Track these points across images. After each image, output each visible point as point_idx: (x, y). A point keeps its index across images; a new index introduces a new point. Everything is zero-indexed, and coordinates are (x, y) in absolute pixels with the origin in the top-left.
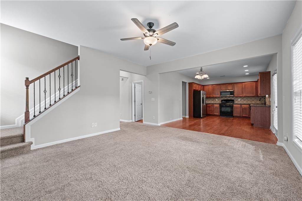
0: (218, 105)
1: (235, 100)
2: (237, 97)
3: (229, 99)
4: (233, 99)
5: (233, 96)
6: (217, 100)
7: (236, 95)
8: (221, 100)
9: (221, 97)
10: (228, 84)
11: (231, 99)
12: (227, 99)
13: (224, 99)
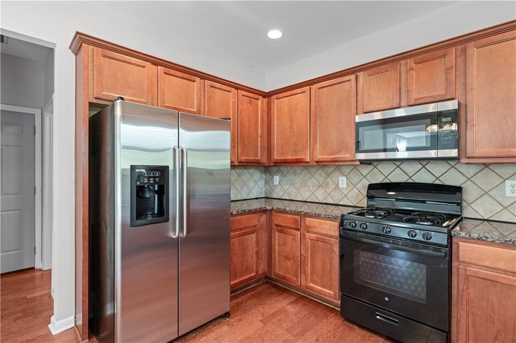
0: (331, 229)
1: (470, 193)
2: (487, 164)
3: (424, 177)
4: (451, 178)
5: (454, 153)
6: (343, 182)
7: (479, 152)
8: (366, 183)
9: (363, 162)
10: (411, 62)
11: (438, 182)
12: (410, 178)
13: (386, 177)
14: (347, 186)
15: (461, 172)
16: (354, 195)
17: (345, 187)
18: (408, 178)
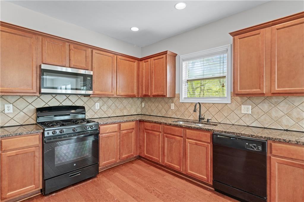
6: (9, 108)
11: (74, 105)
12: (61, 103)
13: (47, 103)
14: (13, 111)
15: (82, 100)
16: (21, 118)
17: (12, 112)
18: (60, 103)
